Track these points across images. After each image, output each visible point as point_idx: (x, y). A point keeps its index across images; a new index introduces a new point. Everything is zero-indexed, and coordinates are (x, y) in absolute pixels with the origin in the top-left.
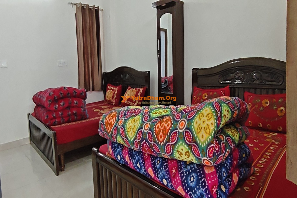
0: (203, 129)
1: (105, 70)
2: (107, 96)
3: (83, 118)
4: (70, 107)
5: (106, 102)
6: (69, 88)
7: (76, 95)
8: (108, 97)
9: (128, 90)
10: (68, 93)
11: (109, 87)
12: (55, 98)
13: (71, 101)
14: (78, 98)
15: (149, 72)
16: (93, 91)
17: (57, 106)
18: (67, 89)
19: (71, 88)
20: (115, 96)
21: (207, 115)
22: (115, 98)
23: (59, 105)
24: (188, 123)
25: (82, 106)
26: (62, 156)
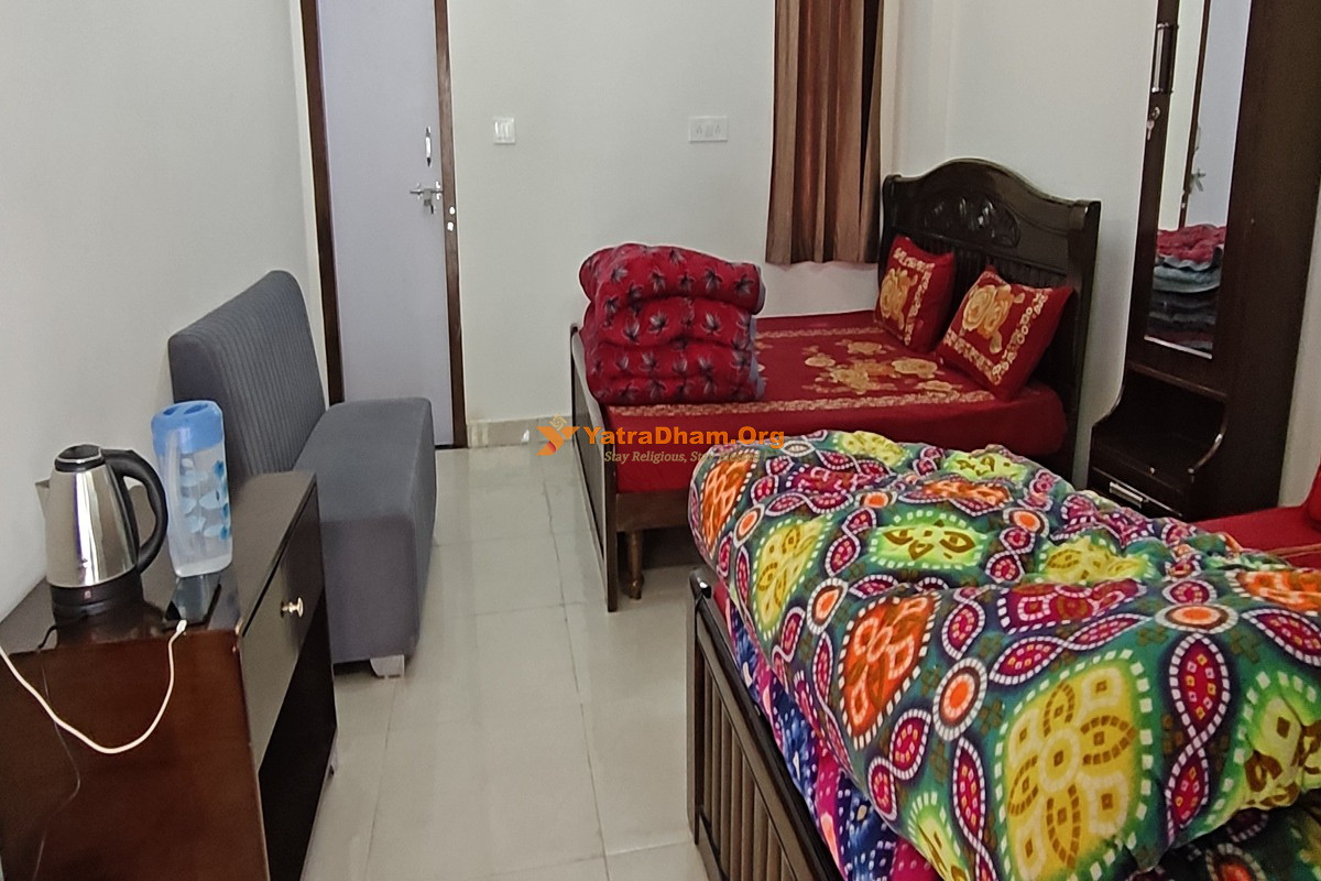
0: (1039, 806)
1: (894, 169)
2: (886, 298)
3: (737, 392)
4: (686, 339)
5: (880, 323)
6: (689, 254)
7: (714, 288)
8: (886, 303)
9: (981, 286)
10: (685, 279)
11: (899, 254)
12: (631, 293)
13: (692, 312)
14: (723, 306)
15: (1095, 207)
16: (828, 264)
17: (637, 328)
18: (681, 258)
19: (699, 254)
20: (918, 306)
21: (1094, 722)
22: (914, 311)
23: (645, 325)
24: (989, 710)
25: (734, 340)
26: (633, 536)
